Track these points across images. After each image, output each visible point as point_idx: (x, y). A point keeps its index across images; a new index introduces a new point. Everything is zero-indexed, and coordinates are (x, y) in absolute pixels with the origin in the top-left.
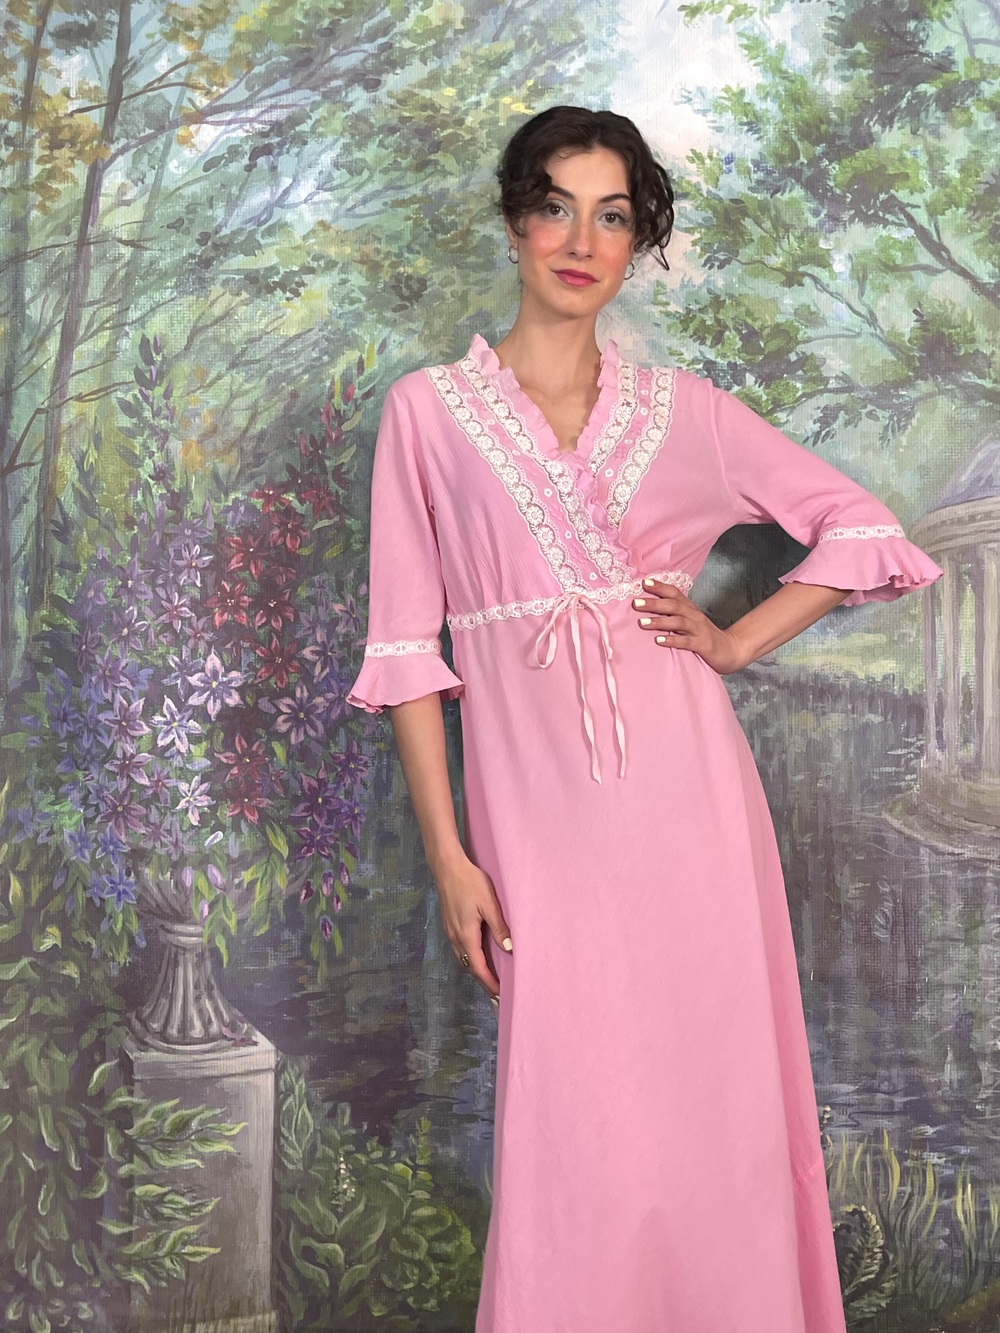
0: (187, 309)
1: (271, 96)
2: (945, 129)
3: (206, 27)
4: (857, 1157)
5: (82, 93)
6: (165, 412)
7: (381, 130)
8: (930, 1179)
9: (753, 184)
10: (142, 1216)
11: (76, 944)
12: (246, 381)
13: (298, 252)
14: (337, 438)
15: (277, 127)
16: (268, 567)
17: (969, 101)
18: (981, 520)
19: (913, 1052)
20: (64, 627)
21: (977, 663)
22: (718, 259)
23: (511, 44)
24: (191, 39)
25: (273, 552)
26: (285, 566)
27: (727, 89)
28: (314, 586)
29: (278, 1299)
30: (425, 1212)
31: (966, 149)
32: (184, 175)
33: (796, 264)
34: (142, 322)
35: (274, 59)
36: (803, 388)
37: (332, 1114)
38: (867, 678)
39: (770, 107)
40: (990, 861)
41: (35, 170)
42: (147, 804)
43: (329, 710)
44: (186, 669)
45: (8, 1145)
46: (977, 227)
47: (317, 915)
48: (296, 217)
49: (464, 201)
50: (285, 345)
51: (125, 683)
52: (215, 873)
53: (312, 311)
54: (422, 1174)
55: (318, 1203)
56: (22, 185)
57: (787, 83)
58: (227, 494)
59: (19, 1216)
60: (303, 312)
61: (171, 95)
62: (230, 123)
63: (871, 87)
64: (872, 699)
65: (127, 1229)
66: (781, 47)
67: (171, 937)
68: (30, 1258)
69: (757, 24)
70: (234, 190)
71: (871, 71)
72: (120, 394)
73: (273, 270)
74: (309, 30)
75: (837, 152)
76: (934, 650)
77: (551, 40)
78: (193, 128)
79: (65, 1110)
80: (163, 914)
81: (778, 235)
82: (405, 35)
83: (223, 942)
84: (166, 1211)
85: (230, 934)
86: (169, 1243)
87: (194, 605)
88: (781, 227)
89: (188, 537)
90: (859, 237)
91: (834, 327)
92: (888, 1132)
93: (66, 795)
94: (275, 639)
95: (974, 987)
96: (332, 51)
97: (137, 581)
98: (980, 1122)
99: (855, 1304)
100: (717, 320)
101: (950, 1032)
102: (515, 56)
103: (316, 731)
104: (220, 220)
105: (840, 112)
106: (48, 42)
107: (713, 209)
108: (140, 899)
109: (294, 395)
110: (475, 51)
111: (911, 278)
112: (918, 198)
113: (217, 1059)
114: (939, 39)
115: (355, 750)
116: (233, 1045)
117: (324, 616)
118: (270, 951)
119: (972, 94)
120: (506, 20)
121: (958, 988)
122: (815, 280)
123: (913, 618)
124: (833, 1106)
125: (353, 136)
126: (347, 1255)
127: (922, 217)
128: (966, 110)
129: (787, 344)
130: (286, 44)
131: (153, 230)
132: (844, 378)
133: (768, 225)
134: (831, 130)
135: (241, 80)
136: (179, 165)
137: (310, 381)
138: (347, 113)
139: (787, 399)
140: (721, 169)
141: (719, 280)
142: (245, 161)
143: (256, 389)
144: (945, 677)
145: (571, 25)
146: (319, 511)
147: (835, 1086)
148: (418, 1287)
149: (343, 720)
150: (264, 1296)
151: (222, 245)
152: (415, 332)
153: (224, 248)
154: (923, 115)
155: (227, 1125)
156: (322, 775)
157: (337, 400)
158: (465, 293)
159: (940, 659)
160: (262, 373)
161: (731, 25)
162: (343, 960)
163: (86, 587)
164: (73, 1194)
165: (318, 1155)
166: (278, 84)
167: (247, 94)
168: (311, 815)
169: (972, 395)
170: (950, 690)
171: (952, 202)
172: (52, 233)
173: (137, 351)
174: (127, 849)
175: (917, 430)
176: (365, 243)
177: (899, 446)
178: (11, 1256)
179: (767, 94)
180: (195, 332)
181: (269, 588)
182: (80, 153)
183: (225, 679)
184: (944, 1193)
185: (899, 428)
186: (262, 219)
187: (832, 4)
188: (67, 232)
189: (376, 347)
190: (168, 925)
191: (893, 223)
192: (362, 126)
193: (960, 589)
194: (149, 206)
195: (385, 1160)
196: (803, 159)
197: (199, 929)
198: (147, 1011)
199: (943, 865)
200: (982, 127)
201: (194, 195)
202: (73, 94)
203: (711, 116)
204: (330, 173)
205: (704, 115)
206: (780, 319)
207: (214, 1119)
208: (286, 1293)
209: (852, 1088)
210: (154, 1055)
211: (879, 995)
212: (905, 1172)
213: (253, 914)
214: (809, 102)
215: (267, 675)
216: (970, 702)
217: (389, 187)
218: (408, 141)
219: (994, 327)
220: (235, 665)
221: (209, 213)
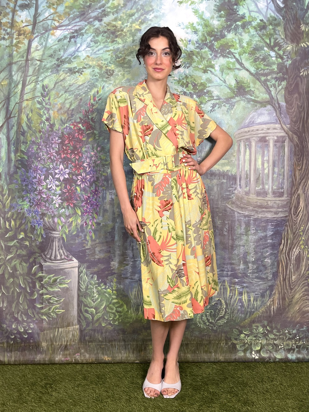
0: (54, 77)
1: (75, 23)
2: (243, 34)
3: (58, 5)
5: (26, 21)
6: (49, 104)
7: (103, 32)
8: (237, 292)
9: (196, 47)
10: (45, 302)
11: (28, 237)
12: (69, 96)
13: (82, 63)
14: (92, 110)
15: (76, 31)
16: (75, 143)
17: (249, 27)
18: (251, 132)
20: (24, 158)
21: (249, 167)
22: (187, 66)
23: (135, 11)
24: (54, 8)
25: (76, 139)
26: (79, 143)
27: (189, 23)
28: (86, 148)
29: (79, 322)
30: (115, 301)
32: (53, 43)
33: (206, 68)
34: (42, 80)
35: (75, 13)
36: (208, 99)
37: (92, 277)
38: (223, 171)
39: (200, 28)
40: (252, 215)
41: (15, 41)
42: (45, 202)
43: (90, 179)
44: (55, 169)
45: (12, 286)
46: (251, 59)
47: (88, 229)
48: (81, 54)
49: (124, 51)
50: (79, 87)
51: (39, 172)
52: (62, 219)
53: (85, 78)
54: (114, 292)
55: (89, 299)
56: (11, 45)
57: (204, 21)
58: (64, 124)
59: (15, 303)
60: (83, 78)
61: (49, 22)
62: (64, 30)
63: (225, 23)
65: (42, 306)
66: (203, 12)
67: (52, 235)
68: (18, 313)
69: (196, 6)
70: (66, 47)
71: (225, 19)
72: (37, 99)
73: (75, 68)
74: (84, 6)
75: (216, 39)
76: (239, 164)
77: (145, 10)
78: (55, 31)
79: (26, 277)
80: (50, 229)
81: (202, 60)
82: (109, 7)
83: (65, 236)
84: (51, 301)
85: (66, 234)
86: (52, 309)
87: (56, 152)
88: (203, 58)
89: (55, 135)
90: (221, 61)
91: (215, 83)
92: (227, 281)
93: (25, 200)
94: (77, 161)
96: (90, 12)
97: (42, 146)
99: (218, 322)
100: (187, 81)
102: (136, 14)
104: (62, 55)
105: (217, 29)
106: (17, 8)
107: (186, 54)
108: (44, 225)
109: (81, 99)
110: (126, 12)
111: (234, 71)
112: (236, 51)
113: (64, 264)
114: (242, 10)
115: (97, 189)
116: (68, 261)
117: (89, 156)
119: (250, 25)
120: (134, 4)
122: (211, 71)
123: (234, 156)
125: (95, 34)
126: (96, 311)
127: (237, 56)
128: (248, 29)
129: (204, 88)
130: (78, 9)
131: (45, 57)
132: (218, 96)
133: (199, 57)
134: (215, 33)
135: (67, 19)
136: (51, 40)
137: (85, 96)
138: (94, 28)
139: (204, 101)
140: (188, 43)
141: (187, 71)
142: (68, 40)
143: (72, 98)
144: (242, 170)
145: (150, 6)
146: (87, 129)
148: (113, 319)
149: (94, 181)
150: (76, 321)
151: (63, 61)
152: (111, 84)
153: (63, 62)
154: (238, 30)
155: (66, 280)
156: (89, 195)
157: (92, 101)
158: (124, 74)
159: (241, 166)
160: (73, 94)
161: (190, 6)
163: (29, 148)
164: (28, 298)
165: (89, 287)
166: (76, 20)
167: (68, 22)
168: (86, 205)
169: (249, 101)
170: (243, 174)
171: (245, 52)
172: (19, 58)
173: (41, 88)
174: (41, 213)
175: (235, 109)
176: (99, 61)
177: (231, 113)
178: (14, 312)
179: (199, 24)
180: (56, 83)
181: (75, 148)
182: (26, 37)
183: (64, 171)
184: (240, 295)
185: (231, 109)
186: (73, 55)
187: (215, 1)
188: (23, 57)
189: (102, 88)
190: (51, 232)
191: (230, 57)
192: (98, 31)
193: (246, 149)
194: (44, 51)
195: (105, 288)
196: (208, 41)
197: (59, 233)
198: (46, 253)
200: (252, 33)
201: (55, 48)
202: (24, 22)
203: (185, 30)
206: (202, 81)
207: (63, 279)
208: (81, 321)
210: (48, 264)
212: (231, 290)
213: (72, 229)
214: (210, 26)
215: (74, 170)
216: (248, 177)
217: (105, 47)
218: (109, 35)
219: (255, 84)
220: (67, 168)
221: (59, 53)
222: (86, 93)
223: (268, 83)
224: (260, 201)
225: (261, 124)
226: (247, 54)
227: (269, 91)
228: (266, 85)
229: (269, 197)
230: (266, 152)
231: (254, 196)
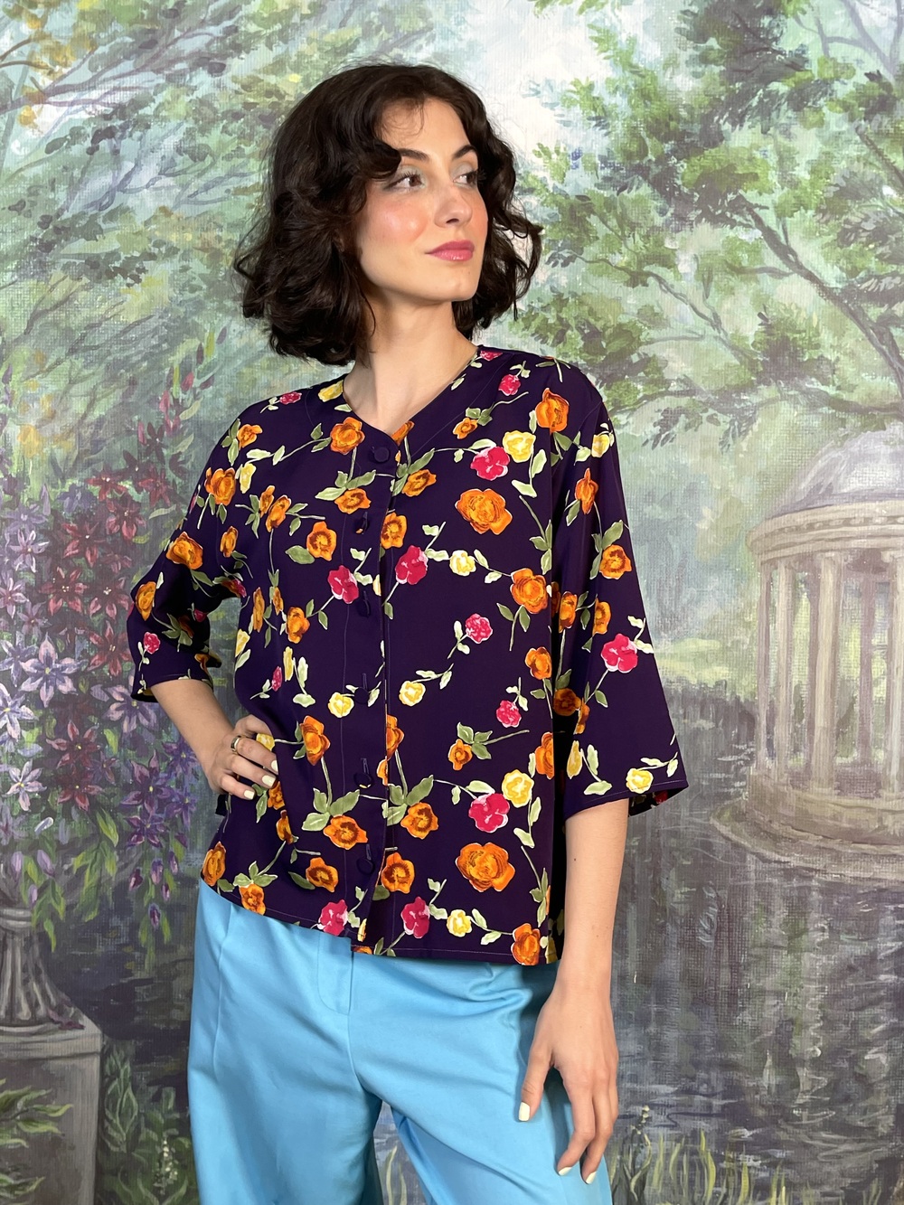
0: (27, 293)
1: (114, 78)
2: (796, 129)
3: (49, 5)
4: (673, 1157)
6: (4, 396)
7: (225, 115)
8: (745, 1181)
9: (600, 181)
12: (85, 367)
13: (139, 238)
14: (175, 427)
15: (120, 110)
16: (103, 554)
17: (822, 102)
18: (819, 529)
19: (733, 1056)
21: (810, 672)
22: (562, 257)
23: (358, 31)
24: (34, 17)
25: (109, 540)
26: (120, 554)
27: (576, 83)
31: (817, 151)
32: (27, 157)
33: (640, 263)
35: (118, 40)
36: (645, 390)
37: (157, 1098)
38: (700, 684)
39: (619, 103)
40: (817, 871)
44: (20, 655)
46: (826, 230)
47: (146, 902)
48: (138, 202)
50: (124, 332)
53: (152, 298)
55: (141, 1186)
57: (637, 78)
58: (64, 481)
60: (144, 298)
61: (14, 73)
62: (72, 104)
63: (722, 84)
64: (703, 705)
66: (633, 41)
69: (609, 15)
70: (77, 173)
71: (723, 68)
73: (113, 255)
74: (154, 10)
75: (686, 150)
76: (767, 658)
77: (399, 27)
78: (35, 108)
81: (623, 233)
82: (251, 18)
83: (52, 927)
85: (58, 919)
87: (29, 591)
88: (627, 225)
89: (24, 522)
90: (706, 237)
91: (677, 329)
92: (706, 1134)
94: (109, 627)
95: (795, 995)
96: (177, 33)
98: (797, 1127)
100: (560, 319)
101: (770, 1038)
102: (362, 43)
103: (149, 720)
104: (62, 203)
105: (690, 109)
107: (559, 205)
109: (133, 383)
110: (321, 37)
111: (757, 281)
112: (767, 198)
113: (43, 1042)
114: (793, 36)
116: (60, 1028)
118: (98, 936)
119: (825, 93)
120: (354, 5)
121: (779, 994)
122: (660, 280)
123: (748, 625)
124: (652, 1106)
125: (196, 121)
127: (770, 219)
128: (818, 110)
129: (629, 345)
130: (131, 24)
132: (685, 380)
133: (613, 222)
134: (680, 127)
135: (84, 60)
136: (22, 146)
137: (149, 369)
138: (191, 97)
139: (628, 401)
140: (567, 164)
141: (562, 277)
142: (88, 144)
143: (95, 375)
144: (778, 685)
145: (420, 12)
146: (156, 499)
147: (654, 1086)
151: (63, 228)
153: (65, 231)
154: (774, 114)
155: (53, 1107)
156: (154, 764)
157: (176, 389)
159: (773, 667)
160: (101, 359)
161: (582, 17)
162: (171, 948)
165: (142, 1137)
166: (122, 65)
167: (89, 75)
168: (142, 803)
169: (815, 402)
170: (782, 699)
171: (801, 204)
175: (757, 436)
176: (207, 230)
177: (738, 451)
179: (617, 88)
180: (35, 316)
181: (104, 575)
183: (58, 666)
184: (759, 1195)
185: (740, 433)
186: (104, 203)
189: (216, 336)
191: (741, 224)
193: (795, 597)
196: (651, 156)
197: (28, 914)
199: (770, 872)
200: (834, 129)
201: (36, 176)
203: (558, 110)
204: (173, 160)
205: (552, 109)
206: (623, 319)
207: (39, 1100)
209: (671, 1089)
211: (701, 999)
212: (721, 1173)
213: (82, 900)
214: (659, 97)
215: (101, 662)
216: (802, 711)
217: (230, 175)
218: (252, 128)
219: (840, 333)
220: (68, 652)
221: (51, 196)
222: (155, 357)
223: (896, 332)
224: (848, 814)
225: (864, 500)
226: (811, 213)
227: (897, 365)
228: (886, 338)
229: (888, 799)
230: (879, 614)
231: (826, 791)
